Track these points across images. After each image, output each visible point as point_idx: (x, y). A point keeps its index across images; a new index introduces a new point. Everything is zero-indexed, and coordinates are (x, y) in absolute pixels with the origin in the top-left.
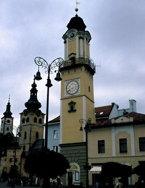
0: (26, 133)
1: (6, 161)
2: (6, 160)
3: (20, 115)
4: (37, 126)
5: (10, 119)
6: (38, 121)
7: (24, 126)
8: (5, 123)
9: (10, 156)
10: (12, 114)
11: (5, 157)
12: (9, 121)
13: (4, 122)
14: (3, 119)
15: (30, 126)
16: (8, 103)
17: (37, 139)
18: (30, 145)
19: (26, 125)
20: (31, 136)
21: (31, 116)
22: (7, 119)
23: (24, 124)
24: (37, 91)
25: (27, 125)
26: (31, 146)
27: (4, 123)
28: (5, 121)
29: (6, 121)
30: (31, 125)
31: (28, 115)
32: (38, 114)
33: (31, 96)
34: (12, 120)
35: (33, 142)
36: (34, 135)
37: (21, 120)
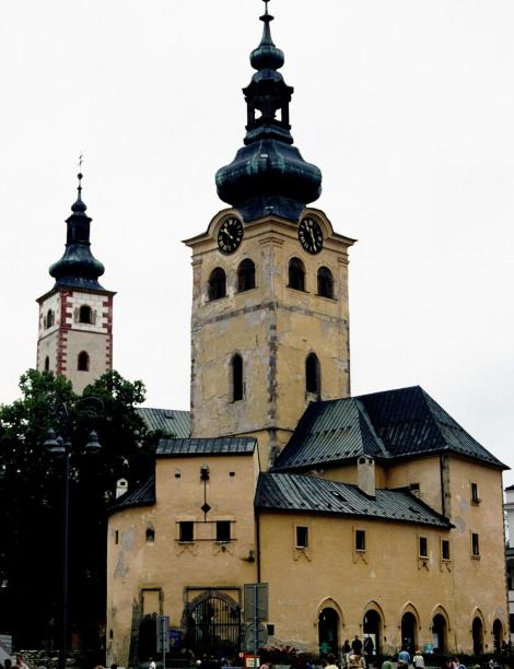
0: (237, 362)
1: (151, 544)
2: (150, 534)
3: (190, 251)
4: (311, 313)
5: (96, 303)
6: (311, 282)
7: (220, 319)
8: (65, 328)
9: (182, 507)
10: (100, 271)
11: (143, 518)
12: (85, 314)
13: (57, 317)
14: (54, 304)
15: (263, 314)
16: (74, 208)
17: (312, 398)
18: (274, 438)
19: (233, 314)
20: (278, 377)
21: (267, 251)
22: (78, 300)
23: (219, 306)
24: (291, 90)
25: (245, 311)
26: (282, 447)
27: (56, 326)
28: (65, 315)
29: (69, 310)
30: (271, 306)
31: (244, 244)
32: (307, 235)
33: (252, 124)
34: (105, 304)
35: (290, 416)
36: (292, 374)
37: (196, 283)
